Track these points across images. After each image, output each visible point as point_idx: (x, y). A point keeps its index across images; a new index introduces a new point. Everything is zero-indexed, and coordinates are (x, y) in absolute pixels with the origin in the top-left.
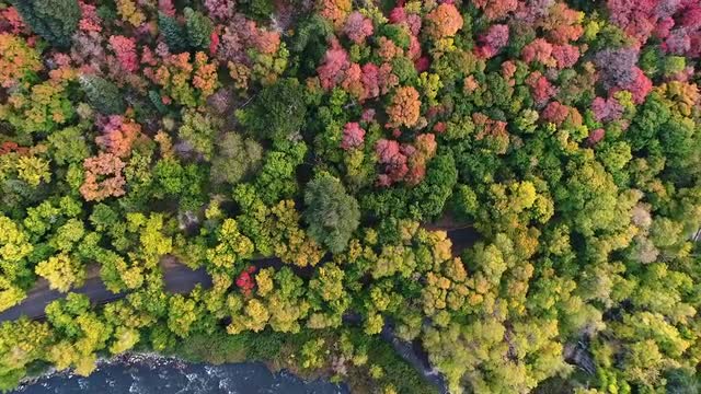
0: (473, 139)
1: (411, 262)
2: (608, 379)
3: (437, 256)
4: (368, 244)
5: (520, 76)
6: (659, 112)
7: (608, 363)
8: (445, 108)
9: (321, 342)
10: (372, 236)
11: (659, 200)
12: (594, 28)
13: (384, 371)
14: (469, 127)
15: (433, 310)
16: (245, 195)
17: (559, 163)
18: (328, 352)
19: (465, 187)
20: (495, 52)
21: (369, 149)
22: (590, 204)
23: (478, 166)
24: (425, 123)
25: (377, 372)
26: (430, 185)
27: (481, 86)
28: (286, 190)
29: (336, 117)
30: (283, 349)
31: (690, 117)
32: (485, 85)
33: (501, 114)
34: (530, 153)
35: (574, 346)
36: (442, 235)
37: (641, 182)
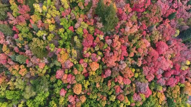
0: (96, 100)
5: (112, 86)
6: (151, 103)
8: (90, 90)
12: (137, 75)
21: (66, 98)
24: (83, 93)
27: (101, 86)
29: (59, 87)
31: (161, 105)
33: (105, 95)
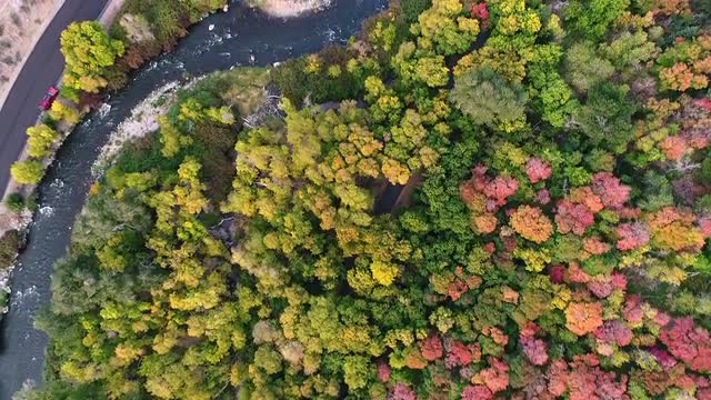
1: (401, 139)
2: (196, 230)
3: (391, 161)
4: (438, 122)
5: (487, 341)
7: (207, 241)
8: (505, 260)
9: (386, 48)
10: (442, 128)
11: (291, 384)
13: (330, 78)
14: (474, 266)
15: (353, 129)
16: (551, 52)
17: (386, 323)
18: (375, 47)
19: (426, 228)
20: (522, 341)
21: (516, 172)
22: (336, 316)
23: (435, 251)
24: (504, 232)
25: (334, 71)
26: (451, 196)
27: (502, 302)
28: (530, 87)
29: (563, 166)
30: (403, 15)
32: (500, 305)
33: (465, 302)
34: (412, 304)
35: (234, 235)
36: (403, 180)
37: (318, 380)
